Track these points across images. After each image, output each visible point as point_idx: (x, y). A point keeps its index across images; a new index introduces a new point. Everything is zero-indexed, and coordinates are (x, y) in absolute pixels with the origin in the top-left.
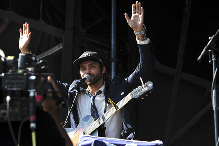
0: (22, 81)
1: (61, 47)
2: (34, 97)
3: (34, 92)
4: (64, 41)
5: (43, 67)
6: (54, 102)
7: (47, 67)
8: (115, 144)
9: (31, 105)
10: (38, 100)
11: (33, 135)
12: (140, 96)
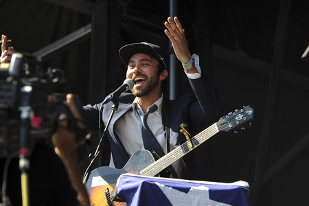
0: (9, 94)
1: (90, 31)
2: (28, 120)
3: (29, 111)
4: (93, 20)
5: (55, 80)
6: (70, 136)
7: (63, 81)
8: (174, 188)
9: (23, 131)
10: (35, 124)
11: (24, 178)
12: (233, 129)
